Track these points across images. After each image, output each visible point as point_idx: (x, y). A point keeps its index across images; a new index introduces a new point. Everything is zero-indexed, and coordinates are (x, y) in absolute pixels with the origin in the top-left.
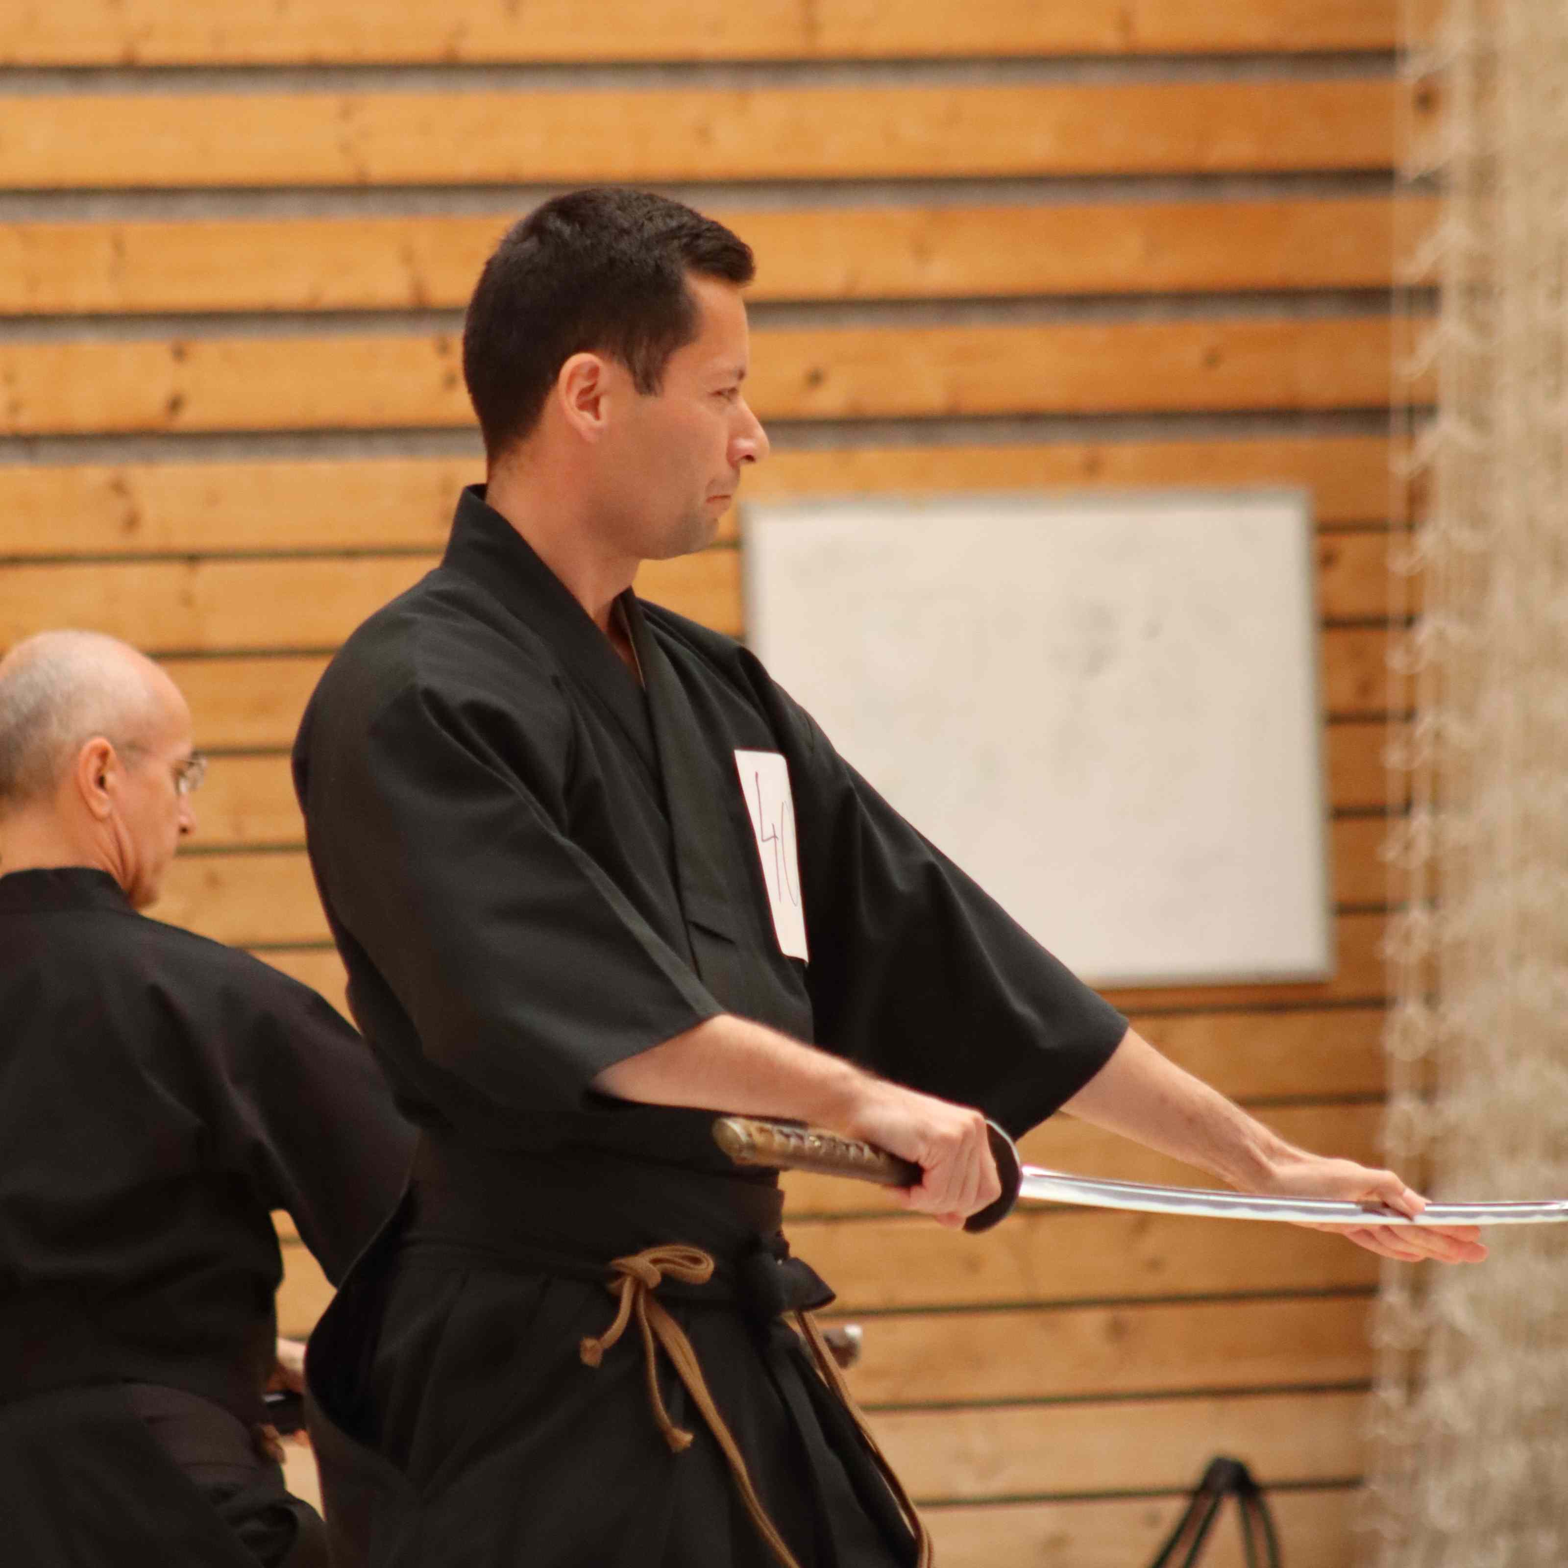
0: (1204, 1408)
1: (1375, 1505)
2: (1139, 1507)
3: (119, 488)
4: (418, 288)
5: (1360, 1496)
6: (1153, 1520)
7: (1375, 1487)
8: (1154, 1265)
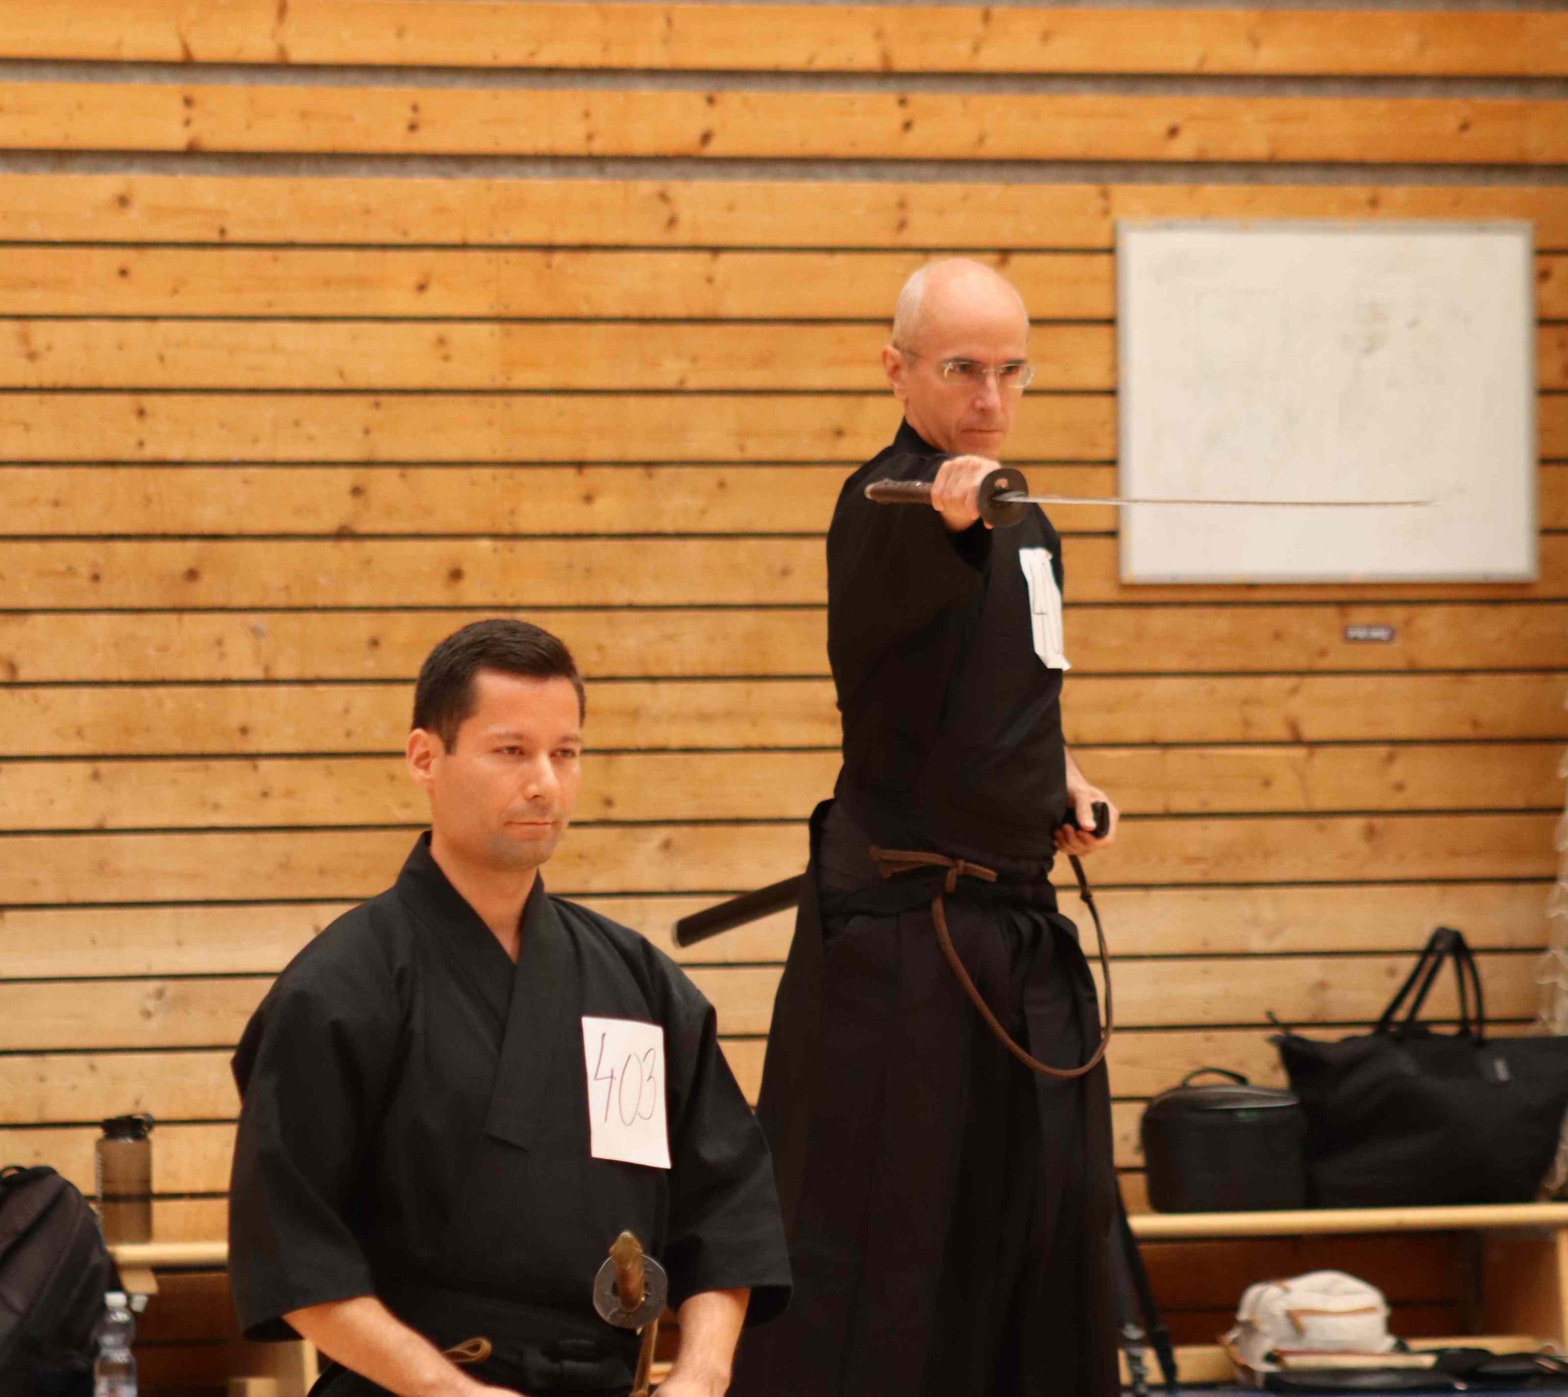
0: (1433, 891)
1: (1555, 967)
2: (1384, 962)
3: (663, 197)
4: (885, 57)
5: (1543, 959)
6: (1392, 972)
7: (1557, 952)
8: (1400, 787)
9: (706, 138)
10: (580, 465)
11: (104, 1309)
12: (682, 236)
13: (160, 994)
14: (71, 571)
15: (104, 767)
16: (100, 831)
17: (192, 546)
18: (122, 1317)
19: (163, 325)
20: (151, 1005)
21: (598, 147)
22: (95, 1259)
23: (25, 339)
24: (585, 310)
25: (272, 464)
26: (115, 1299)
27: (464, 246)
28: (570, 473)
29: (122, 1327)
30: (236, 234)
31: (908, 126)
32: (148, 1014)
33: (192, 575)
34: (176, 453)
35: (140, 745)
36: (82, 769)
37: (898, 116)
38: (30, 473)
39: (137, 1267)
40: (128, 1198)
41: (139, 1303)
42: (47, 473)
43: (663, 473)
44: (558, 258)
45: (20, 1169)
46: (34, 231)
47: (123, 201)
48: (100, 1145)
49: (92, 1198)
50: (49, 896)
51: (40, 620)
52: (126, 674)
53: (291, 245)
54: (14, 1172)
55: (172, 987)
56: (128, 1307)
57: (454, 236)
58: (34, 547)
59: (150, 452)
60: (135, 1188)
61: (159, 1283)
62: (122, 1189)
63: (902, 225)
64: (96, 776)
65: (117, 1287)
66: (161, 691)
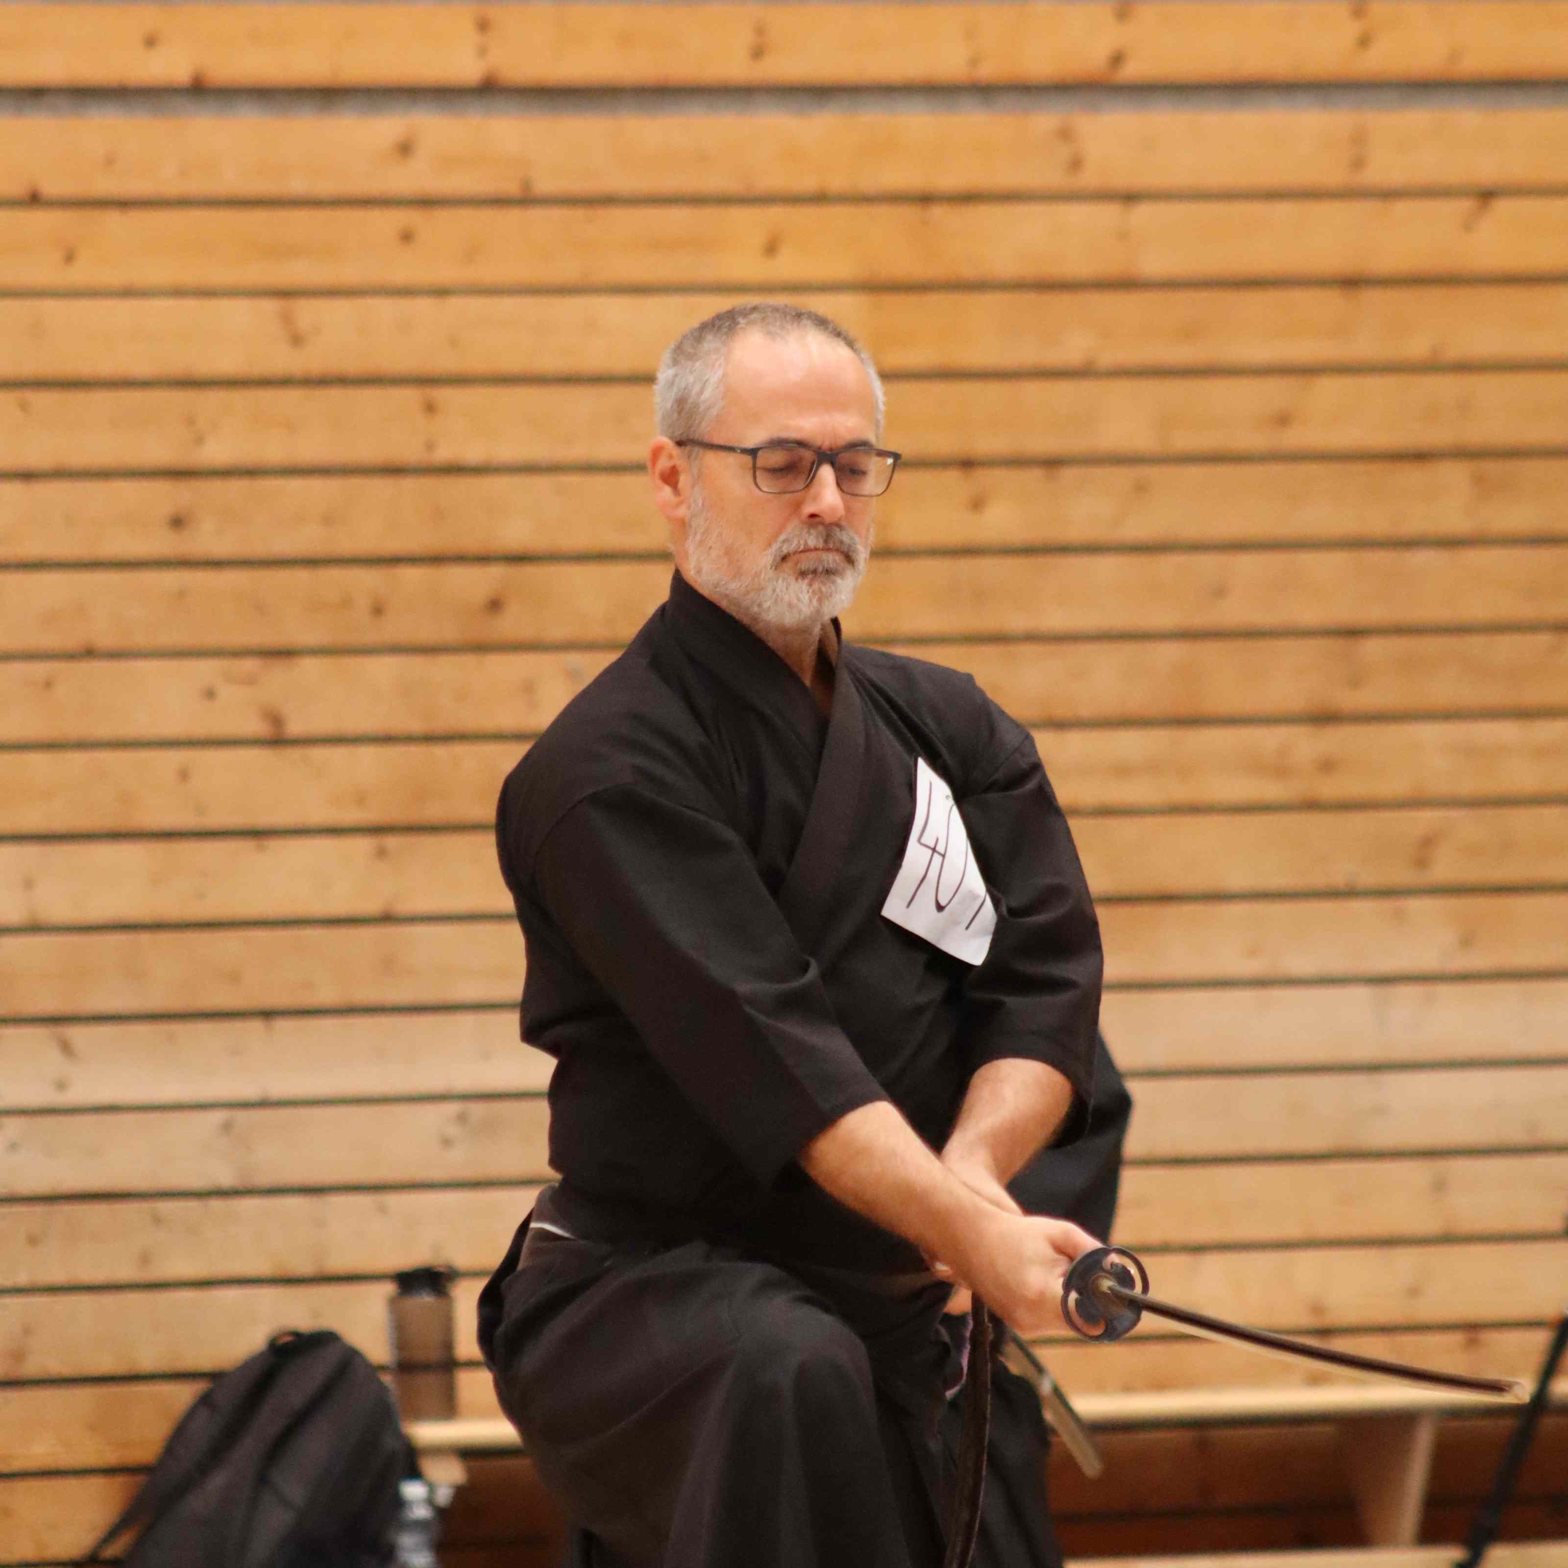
9: (1117, 59)
10: (967, 464)
11: (399, 1503)
12: (1089, 178)
13: (462, 1118)
14: (346, 603)
15: (391, 842)
16: (387, 918)
17: (496, 571)
18: (421, 1512)
19: (455, 303)
20: (453, 1131)
21: (987, 71)
22: (389, 1443)
23: (287, 319)
24: (968, 272)
25: (589, 468)
26: (413, 1491)
27: (820, 198)
28: (952, 476)
29: (420, 1525)
30: (544, 185)
31: (1364, 41)
32: (447, 1143)
33: (495, 605)
34: (473, 454)
35: (434, 812)
36: (363, 845)
37: (1351, 29)
38: (295, 484)
39: (440, 1451)
40: (425, 1367)
41: (444, 1496)
42: (317, 484)
43: (1068, 474)
44: (938, 212)
45: (297, 1335)
46: (297, 186)
47: (405, 149)
48: (393, 1302)
49: (383, 1368)
50: (327, 996)
51: (309, 665)
52: (416, 726)
53: (608, 200)
54: (288, 1339)
55: (477, 1109)
56: (430, 1501)
57: (808, 183)
58: (302, 575)
59: (443, 454)
60: (434, 1355)
61: (470, 1471)
62: (420, 1355)
63: (1358, 163)
64: (381, 853)
65: (415, 1474)
66: (459, 749)
